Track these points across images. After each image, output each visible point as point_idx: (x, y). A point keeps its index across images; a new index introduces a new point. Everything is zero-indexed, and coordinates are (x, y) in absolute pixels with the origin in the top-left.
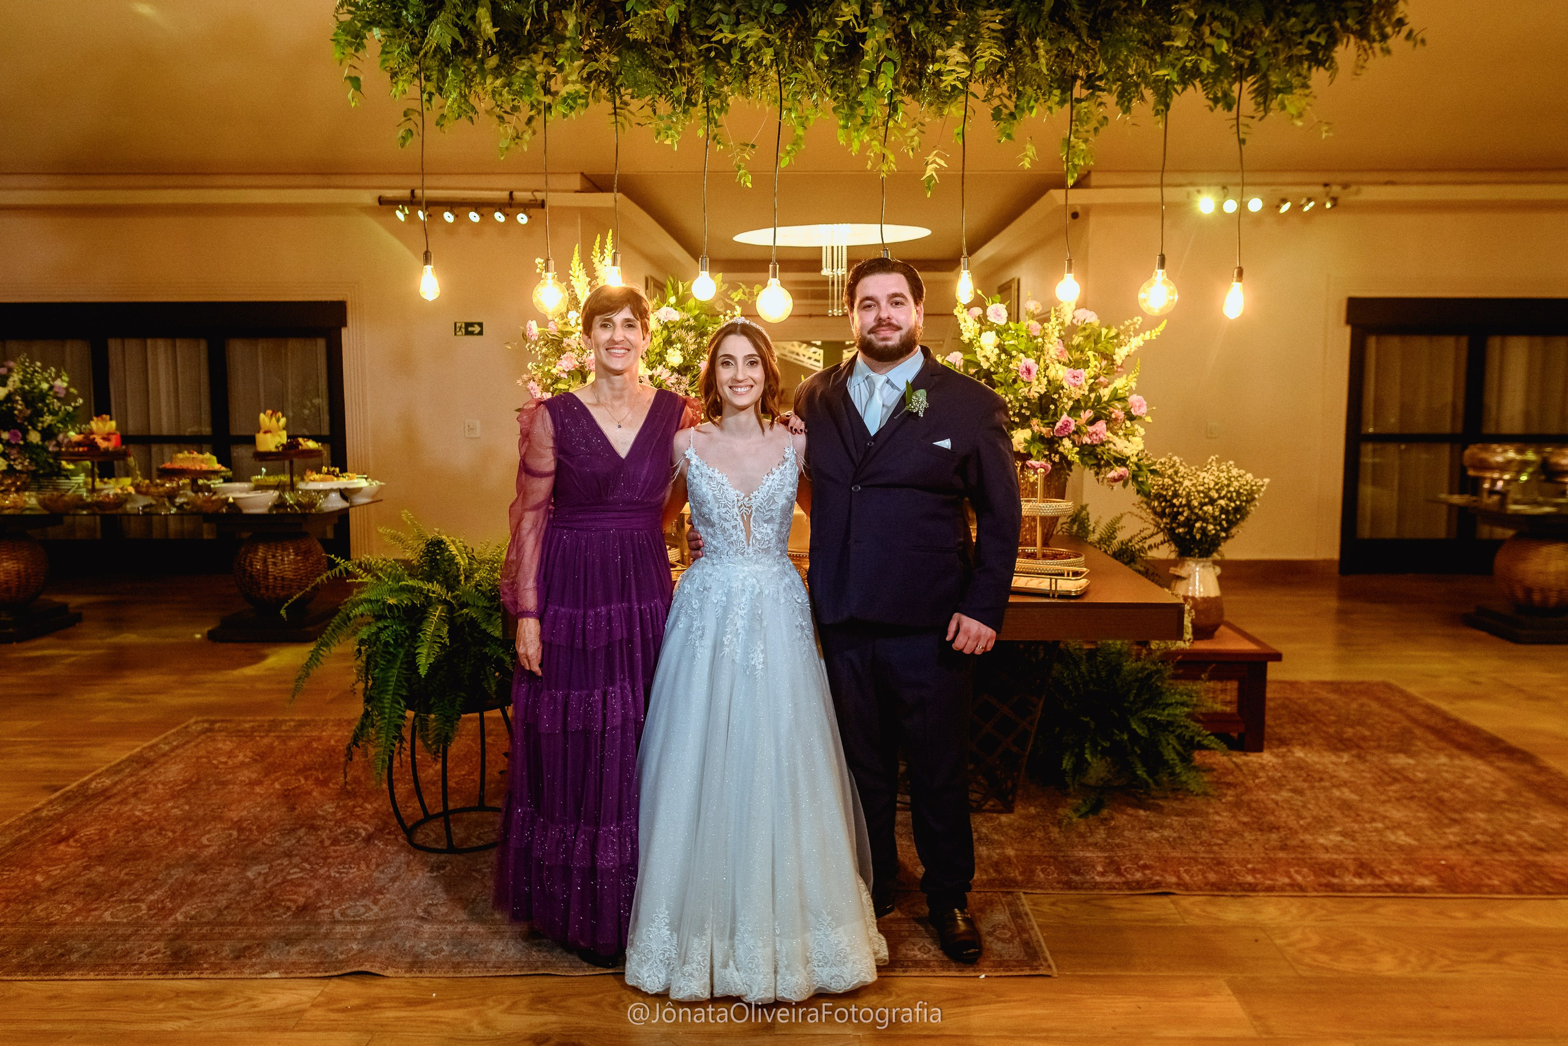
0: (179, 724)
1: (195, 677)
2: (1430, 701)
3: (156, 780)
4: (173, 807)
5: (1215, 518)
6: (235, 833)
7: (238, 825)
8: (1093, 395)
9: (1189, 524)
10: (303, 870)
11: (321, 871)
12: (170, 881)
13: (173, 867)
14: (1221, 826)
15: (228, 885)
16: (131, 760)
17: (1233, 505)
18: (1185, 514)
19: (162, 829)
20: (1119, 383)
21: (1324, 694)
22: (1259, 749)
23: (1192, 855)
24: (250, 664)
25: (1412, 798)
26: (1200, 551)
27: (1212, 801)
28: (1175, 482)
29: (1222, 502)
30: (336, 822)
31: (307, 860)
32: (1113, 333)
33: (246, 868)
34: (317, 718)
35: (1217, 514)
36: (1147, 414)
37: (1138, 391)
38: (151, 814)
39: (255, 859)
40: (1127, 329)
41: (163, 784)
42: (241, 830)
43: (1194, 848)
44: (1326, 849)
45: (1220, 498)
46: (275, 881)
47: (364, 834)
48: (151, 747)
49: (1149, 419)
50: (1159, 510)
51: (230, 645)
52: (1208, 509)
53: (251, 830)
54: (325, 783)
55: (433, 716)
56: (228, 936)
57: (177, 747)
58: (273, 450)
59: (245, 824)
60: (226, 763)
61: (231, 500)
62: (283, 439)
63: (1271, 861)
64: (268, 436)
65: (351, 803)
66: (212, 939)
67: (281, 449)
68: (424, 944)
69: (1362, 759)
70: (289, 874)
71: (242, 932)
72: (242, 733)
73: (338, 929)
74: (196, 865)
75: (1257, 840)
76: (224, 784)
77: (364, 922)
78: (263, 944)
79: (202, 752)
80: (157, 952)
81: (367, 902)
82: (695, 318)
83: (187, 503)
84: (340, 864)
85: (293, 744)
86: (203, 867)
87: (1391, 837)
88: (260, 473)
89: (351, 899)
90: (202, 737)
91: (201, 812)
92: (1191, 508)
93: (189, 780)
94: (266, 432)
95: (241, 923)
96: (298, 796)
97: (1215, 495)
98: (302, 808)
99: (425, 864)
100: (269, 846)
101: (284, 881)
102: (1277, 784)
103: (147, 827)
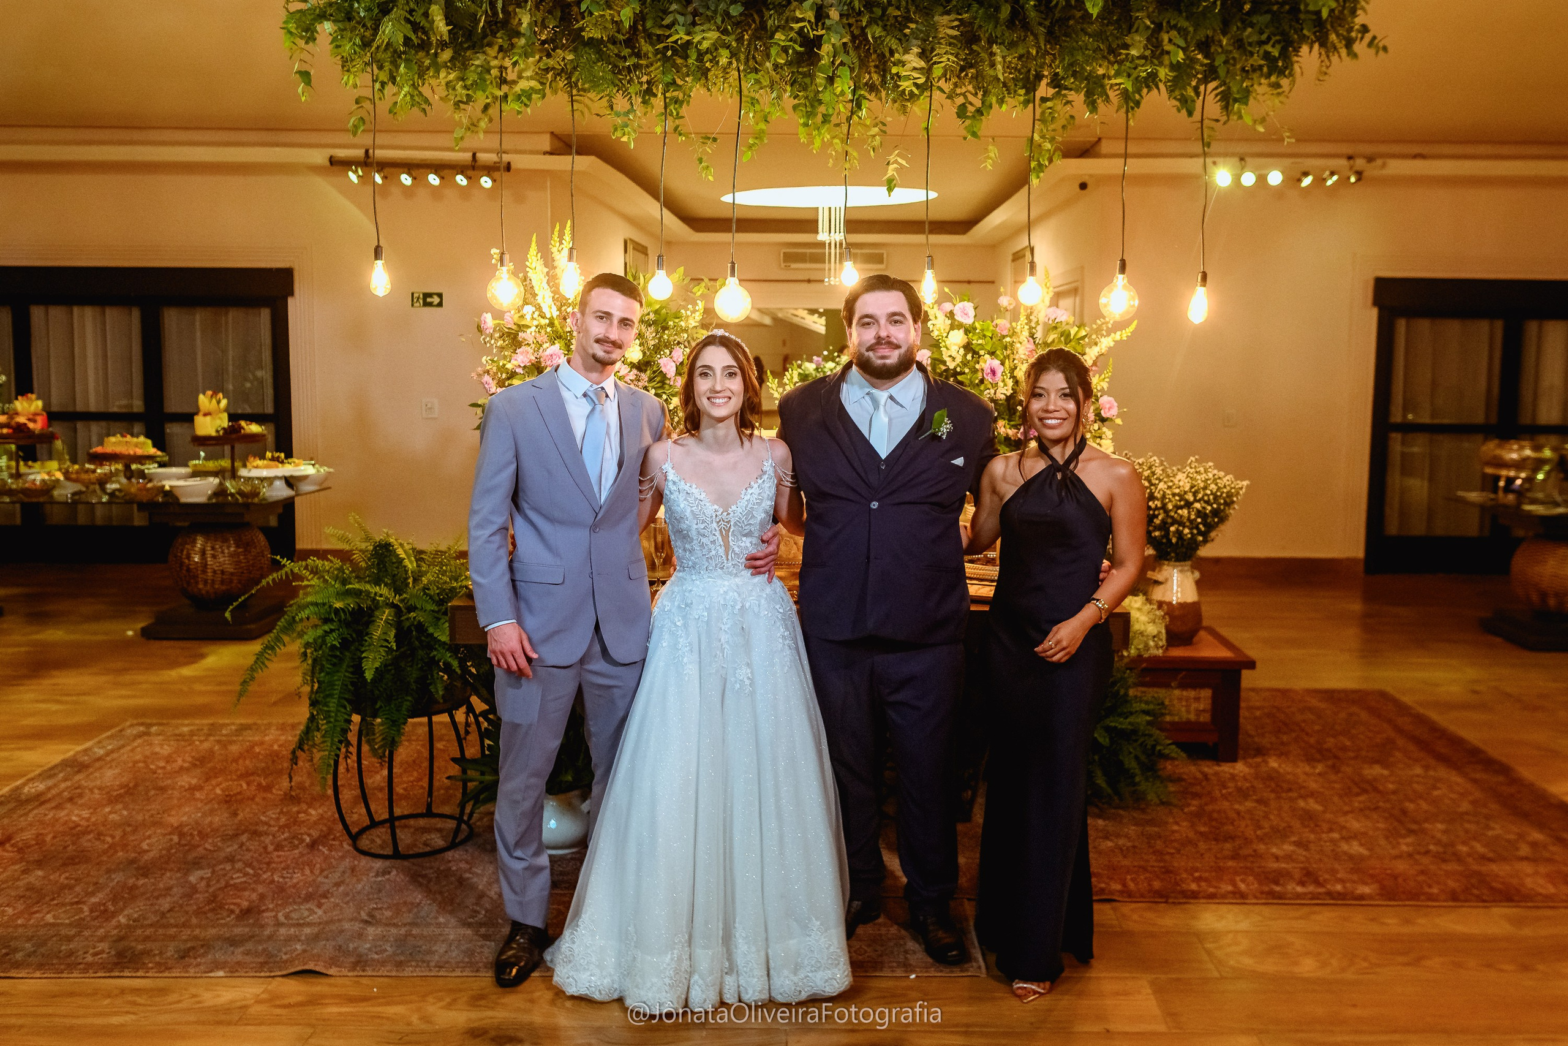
0: (112, 727)
1: (127, 678)
2: (1422, 711)
3: (92, 785)
4: (110, 813)
5: (1191, 521)
6: (176, 838)
7: (179, 830)
9: (1164, 526)
10: (246, 874)
11: (265, 876)
12: (111, 885)
13: (114, 871)
14: (1177, 836)
15: (170, 889)
16: (64, 764)
17: (1209, 508)
18: (1160, 517)
19: (100, 834)
21: (1314, 702)
22: (1233, 759)
23: (1142, 863)
24: (187, 664)
25: (1376, 809)
26: (1177, 554)
27: (1175, 810)
28: (1152, 485)
29: (1197, 505)
30: (280, 827)
31: (250, 865)
32: (1083, 333)
33: (187, 872)
34: (259, 722)
35: (1193, 517)
36: (1118, 416)
37: (1111, 392)
38: (88, 820)
39: (197, 864)
40: (1099, 329)
41: (99, 789)
42: (181, 835)
43: (1145, 857)
44: (1277, 858)
45: (1196, 501)
46: (218, 886)
47: (308, 840)
48: (85, 751)
49: (1119, 421)
51: (165, 643)
52: (1184, 512)
53: (191, 834)
54: (268, 788)
55: (379, 720)
56: (173, 938)
57: (112, 751)
58: (214, 434)
59: (186, 829)
60: (164, 768)
61: (167, 488)
62: (224, 422)
63: (1220, 870)
64: (208, 418)
65: (295, 809)
66: (155, 940)
67: (221, 433)
68: (368, 946)
69: (1335, 769)
70: (232, 878)
71: (186, 933)
72: (180, 737)
73: (283, 931)
74: (137, 869)
75: (1210, 849)
76: (163, 789)
77: (309, 924)
78: (207, 945)
79: (138, 757)
80: (102, 952)
81: (311, 905)
82: (656, 312)
83: (119, 490)
84: (283, 869)
85: (234, 749)
86: (145, 871)
87: (1345, 847)
88: (199, 458)
89: (295, 903)
90: (139, 741)
91: (140, 818)
92: (1166, 511)
93: (127, 785)
94: (205, 415)
95: (184, 925)
96: (241, 801)
97: (1191, 498)
98: (245, 813)
99: (371, 869)
100: (211, 851)
101: (228, 885)
102: (1244, 794)
103: (85, 833)
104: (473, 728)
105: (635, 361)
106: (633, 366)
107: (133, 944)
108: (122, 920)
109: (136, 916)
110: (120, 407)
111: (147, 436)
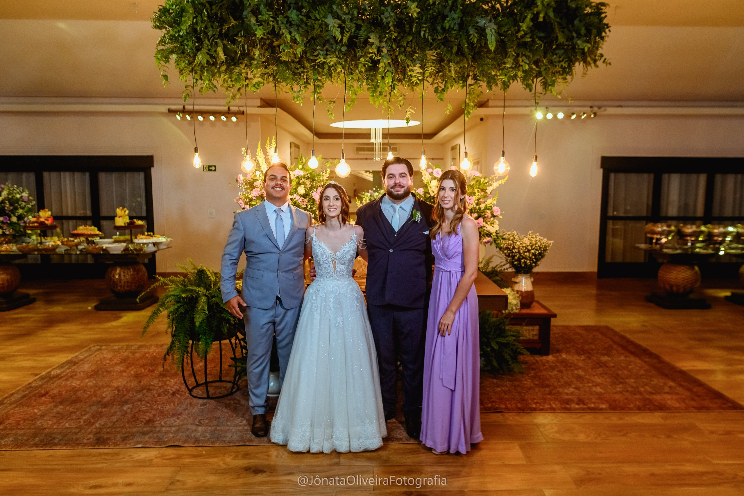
0: (86, 347)
1: (90, 326)
2: (623, 334)
3: (80, 370)
4: (89, 382)
5: (530, 258)
6: (116, 392)
7: (118, 389)
8: (478, 207)
9: (519, 260)
10: (147, 406)
11: (155, 407)
12: (91, 411)
13: (92, 405)
15: (116, 413)
16: (67, 362)
17: (537, 252)
18: (518, 256)
19: (85, 391)
20: (489, 202)
21: (579, 331)
22: (547, 354)
23: (513, 397)
24: (114, 320)
25: (606, 374)
26: (524, 271)
27: (525, 375)
28: (514, 243)
29: (533, 251)
30: (160, 387)
31: (148, 403)
32: (486, 181)
33: (123, 405)
34: (147, 344)
35: (531, 256)
36: (500, 215)
37: (497, 205)
38: (79, 385)
39: (126, 402)
40: (492, 179)
41: (83, 372)
42: (119, 391)
43: (514, 394)
44: (567, 394)
45: (532, 249)
46: (136, 411)
47: (171, 392)
48: (76, 357)
49: (501, 217)
50: (507, 254)
51: (105, 312)
52: (527, 254)
53: (123, 390)
54: (153, 371)
55: (200, 343)
56: (119, 432)
57: (87, 357)
58: (123, 225)
59: (120, 388)
60: (109, 363)
61: (104, 248)
62: (127, 220)
63: (545, 399)
64: (121, 219)
65: (165, 379)
66: (112, 434)
67: (126, 225)
68: (199, 434)
69: (589, 358)
70: (141, 408)
71: (124, 430)
72: (114, 351)
73: (164, 429)
74: (102, 405)
75: (540, 391)
76: (109, 372)
77: (174, 426)
78: (133, 435)
79: (98, 359)
80: (90, 438)
81: (175, 418)
82: (310, 174)
83: (84, 249)
84: (162, 404)
85: (138, 355)
86: (105, 406)
87: (594, 389)
88: (116, 235)
89: (168, 417)
90: (97, 352)
91: (101, 384)
92: (520, 254)
93: (94, 371)
94: (120, 217)
95: (123, 427)
96: (142, 377)
97: (530, 248)
98: (144, 381)
99: (198, 404)
100: (131, 397)
101: (139, 411)
102: (552, 368)
103: (79, 390)
104: (239, 345)
105: (302, 194)
106: (301, 196)
107: (103, 435)
108: (97, 425)
109: (103, 424)
110: (80, 214)
111: (95, 226)
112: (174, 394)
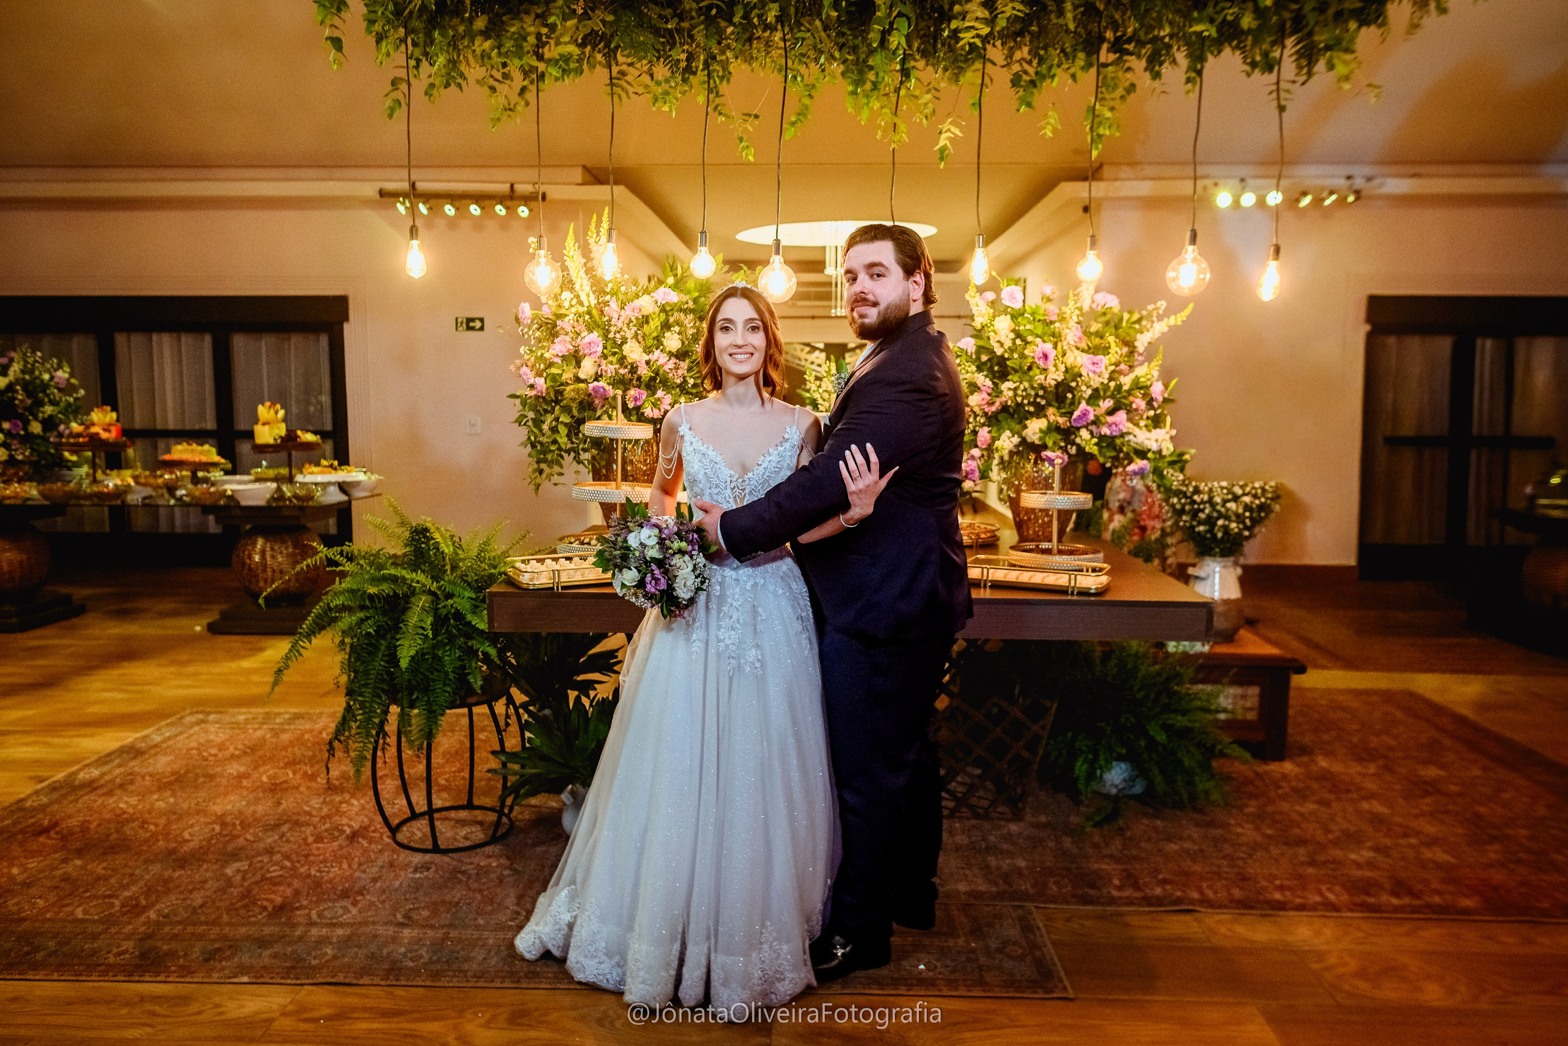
0: (172, 715)
1: (190, 669)
3: (144, 771)
4: (158, 800)
5: (1238, 515)
6: (217, 828)
7: (221, 820)
8: (1113, 384)
9: (1210, 522)
11: (302, 870)
12: (147, 877)
13: (152, 862)
14: (1244, 839)
15: (205, 882)
16: (121, 751)
17: (1257, 502)
18: (1207, 511)
19: (144, 822)
20: (1141, 371)
22: (1280, 758)
23: (1215, 869)
24: (244, 657)
25: (1446, 812)
26: (1221, 550)
27: (1234, 811)
29: (1247, 499)
30: (322, 818)
31: (287, 857)
32: (1134, 319)
33: (225, 863)
34: (312, 711)
35: (1241, 511)
37: (1160, 379)
38: (135, 807)
39: (235, 856)
40: (1150, 314)
42: (224, 825)
43: (1216, 862)
44: (1359, 866)
45: (1244, 494)
46: (253, 880)
47: (348, 831)
48: (143, 738)
50: (1178, 506)
51: (230, 638)
52: (1232, 505)
53: (234, 825)
55: (416, 711)
56: (201, 936)
57: (169, 739)
58: (272, 441)
59: (228, 819)
60: (216, 755)
61: (229, 493)
62: (281, 429)
63: (1300, 877)
64: (267, 428)
65: (337, 799)
66: (183, 939)
67: (279, 440)
68: (401, 948)
69: (1388, 768)
70: (268, 871)
71: (215, 932)
72: (235, 726)
73: (314, 931)
74: (176, 860)
75: (1283, 854)
76: (211, 777)
77: (341, 925)
79: (193, 744)
81: (346, 903)
82: (695, 301)
83: (186, 495)
84: (321, 862)
85: (286, 737)
86: (182, 862)
87: (1428, 854)
88: (261, 467)
89: (330, 900)
90: (196, 729)
91: (186, 806)
92: (1213, 505)
93: (178, 773)
94: (264, 424)
95: (215, 923)
96: (285, 790)
97: (1239, 492)
98: (288, 803)
99: (407, 865)
100: (252, 842)
101: (263, 879)
102: (1301, 794)
103: (128, 821)
104: (513, 720)
105: (674, 351)
106: (671, 354)
107: (160, 943)
108: (153, 914)
109: (166, 911)
112: (354, 836)
